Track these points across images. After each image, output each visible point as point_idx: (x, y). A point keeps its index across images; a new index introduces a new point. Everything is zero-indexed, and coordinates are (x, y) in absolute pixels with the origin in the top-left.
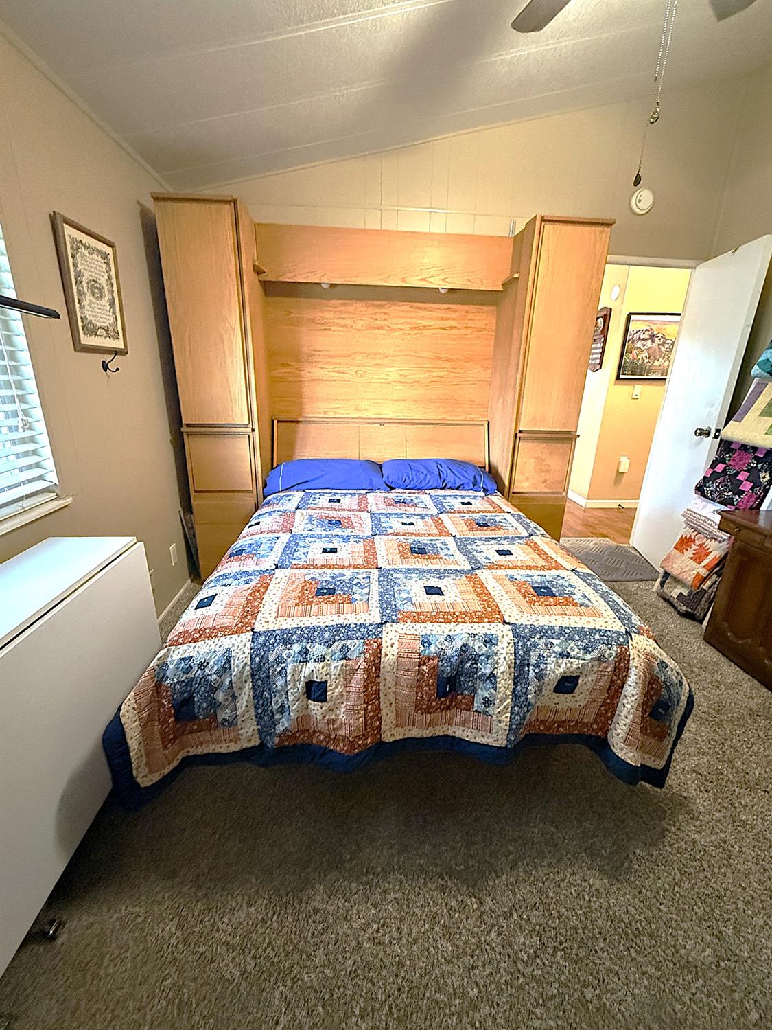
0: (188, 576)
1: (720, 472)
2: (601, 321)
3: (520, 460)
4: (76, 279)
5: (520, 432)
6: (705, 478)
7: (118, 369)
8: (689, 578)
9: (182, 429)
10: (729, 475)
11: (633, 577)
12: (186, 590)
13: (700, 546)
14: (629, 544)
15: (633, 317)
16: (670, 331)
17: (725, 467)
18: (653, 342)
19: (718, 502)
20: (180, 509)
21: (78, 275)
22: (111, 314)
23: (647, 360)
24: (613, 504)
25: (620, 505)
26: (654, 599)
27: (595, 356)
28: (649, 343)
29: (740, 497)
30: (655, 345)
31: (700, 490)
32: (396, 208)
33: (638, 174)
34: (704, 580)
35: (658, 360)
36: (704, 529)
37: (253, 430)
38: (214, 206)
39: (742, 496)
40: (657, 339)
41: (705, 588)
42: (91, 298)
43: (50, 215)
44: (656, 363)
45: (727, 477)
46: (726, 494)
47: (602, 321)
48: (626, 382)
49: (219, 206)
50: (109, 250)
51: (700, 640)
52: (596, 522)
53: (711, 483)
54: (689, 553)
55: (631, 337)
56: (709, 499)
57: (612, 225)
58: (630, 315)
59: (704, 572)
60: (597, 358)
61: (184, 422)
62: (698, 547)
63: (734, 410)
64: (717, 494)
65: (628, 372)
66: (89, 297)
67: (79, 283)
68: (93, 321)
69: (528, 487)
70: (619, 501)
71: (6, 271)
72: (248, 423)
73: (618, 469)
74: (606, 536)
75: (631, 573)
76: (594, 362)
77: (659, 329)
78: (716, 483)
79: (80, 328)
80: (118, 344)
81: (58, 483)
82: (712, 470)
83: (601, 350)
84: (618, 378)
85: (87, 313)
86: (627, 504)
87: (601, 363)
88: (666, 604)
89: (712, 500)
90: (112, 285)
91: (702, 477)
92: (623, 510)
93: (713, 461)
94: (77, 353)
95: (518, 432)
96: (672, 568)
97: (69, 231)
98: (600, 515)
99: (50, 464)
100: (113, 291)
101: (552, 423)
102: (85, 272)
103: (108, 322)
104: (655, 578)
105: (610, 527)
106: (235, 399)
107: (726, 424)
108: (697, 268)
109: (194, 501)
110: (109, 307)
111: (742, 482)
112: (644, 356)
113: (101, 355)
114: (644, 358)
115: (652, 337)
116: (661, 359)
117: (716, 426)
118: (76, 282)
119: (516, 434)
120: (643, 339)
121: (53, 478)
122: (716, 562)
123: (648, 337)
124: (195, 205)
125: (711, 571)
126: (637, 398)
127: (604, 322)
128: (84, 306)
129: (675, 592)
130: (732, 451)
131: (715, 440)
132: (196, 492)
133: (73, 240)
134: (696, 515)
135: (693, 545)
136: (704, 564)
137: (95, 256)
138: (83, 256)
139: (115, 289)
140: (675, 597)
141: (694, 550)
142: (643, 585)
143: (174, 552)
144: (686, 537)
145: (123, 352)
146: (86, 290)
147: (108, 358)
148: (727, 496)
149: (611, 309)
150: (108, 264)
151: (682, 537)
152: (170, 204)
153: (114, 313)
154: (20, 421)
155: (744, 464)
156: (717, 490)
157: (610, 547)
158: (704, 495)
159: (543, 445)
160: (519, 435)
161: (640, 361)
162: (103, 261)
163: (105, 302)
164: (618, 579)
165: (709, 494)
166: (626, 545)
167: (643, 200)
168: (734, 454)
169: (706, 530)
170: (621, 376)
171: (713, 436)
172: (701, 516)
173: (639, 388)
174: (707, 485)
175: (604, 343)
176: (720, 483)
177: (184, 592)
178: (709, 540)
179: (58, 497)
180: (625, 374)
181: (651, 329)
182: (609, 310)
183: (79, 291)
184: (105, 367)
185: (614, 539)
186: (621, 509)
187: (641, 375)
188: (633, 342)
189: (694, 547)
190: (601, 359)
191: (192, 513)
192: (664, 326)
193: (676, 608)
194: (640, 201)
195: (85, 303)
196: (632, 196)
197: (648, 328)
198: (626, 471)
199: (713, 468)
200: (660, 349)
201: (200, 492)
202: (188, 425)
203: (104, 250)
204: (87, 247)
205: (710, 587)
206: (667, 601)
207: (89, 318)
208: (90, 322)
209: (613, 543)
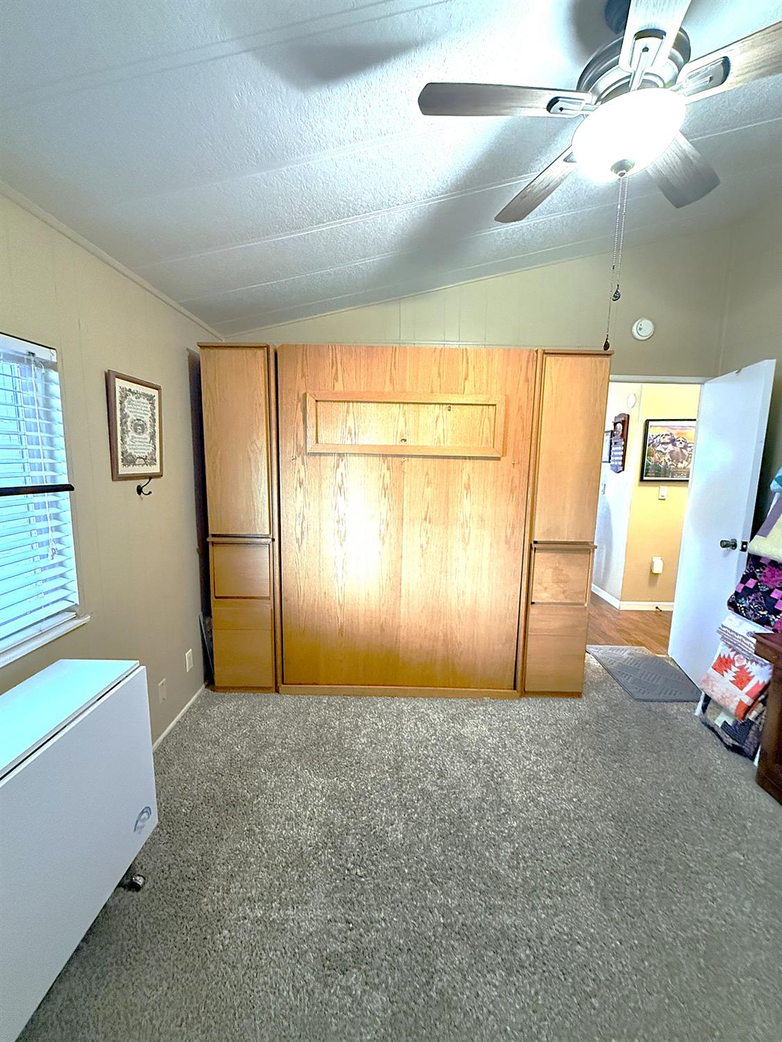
0: (203, 681)
1: (752, 587)
2: (619, 426)
3: (538, 570)
4: (121, 421)
5: (535, 542)
6: (736, 593)
7: (150, 493)
8: (733, 707)
9: (208, 540)
10: (762, 592)
11: (672, 697)
12: (199, 696)
13: (741, 668)
14: (667, 654)
15: (651, 423)
16: (690, 434)
17: (757, 583)
18: (675, 445)
19: (754, 621)
20: (201, 613)
21: (124, 416)
22: (151, 445)
23: (671, 463)
24: (649, 606)
25: (657, 608)
26: (696, 725)
27: (616, 458)
28: (670, 447)
29: (776, 618)
30: (677, 449)
31: (733, 605)
32: (413, 342)
33: (606, 342)
34: (749, 709)
35: (682, 463)
36: (743, 650)
37: (273, 540)
38: (250, 352)
39: (778, 617)
40: (678, 443)
41: (751, 718)
42: (134, 434)
43: (105, 372)
44: (680, 465)
45: (760, 593)
46: (761, 613)
47: (621, 426)
48: (649, 483)
49: (255, 350)
50: (154, 393)
51: (753, 783)
52: (631, 626)
53: (743, 599)
54: (730, 675)
55: (651, 441)
56: (743, 616)
57: (610, 355)
58: (647, 422)
59: (747, 700)
60: (620, 461)
61: (210, 533)
62: (738, 670)
63: (759, 522)
64: (751, 612)
65: (651, 474)
66: (132, 433)
67: (123, 424)
68: (133, 454)
69: (548, 597)
70: (657, 604)
71: (59, 423)
72: (268, 533)
73: (651, 570)
74: (642, 645)
75: (669, 691)
76: (616, 463)
77: (678, 434)
78: (749, 599)
79: (120, 461)
80: (155, 469)
81: (78, 603)
82: (743, 585)
83: (622, 453)
84: (642, 480)
85: (128, 447)
86: (664, 606)
87: (623, 465)
88: (710, 733)
89: (747, 618)
90: (154, 420)
91: (734, 592)
92: (660, 613)
93: (744, 576)
94: (114, 483)
95: (533, 543)
96: (713, 691)
97: (119, 383)
98: (637, 618)
99: (74, 586)
100: (155, 426)
101: (567, 534)
102: (130, 414)
103: (148, 451)
104: (696, 699)
105: (646, 633)
106: (258, 512)
107: (752, 538)
108: (706, 384)
109: (214, 606)
110: (149, 439)
111: (777, 600)
112: (666, 459)
113: (137, 481)
114: (667, 461)
115: (673, 441)
116: (684, 462)
117: (743, 538)
118: (121, 424)
119: (531, 545)
120: (663, 443)
121: (75, 598)
122: (760, 689)
123: (669, 441)
124: (234, 351)
125: (755, 700)
126: (664, 499)
127: (623, 427)
128: (126, 442)
129: (719, 721)
130: (762, 565)
131: (744, 553)
132: (216, 598)
133: (123, 389)
134: (732, 633)
135: (733, 667)
136: (747, 689)
137: (142, 399)
138: (129, 403)
139: (157, 424)
140: (720, 726)
141: (735, 672)
142: (683, 707)
143: (189, 658)
144: (724, 656)
145: (159, 476)
146: (129, 429)
147: (142, 482)
148: (763, 615)
149: (628, 416)
150: (152, 404)
151: (720, 655)
152: (212, 351)
153: (154, 444)
154: (50, 550)
155: (776, 581)
156: (750, 607)
157: (646, 658)
158: (737, 610)
159: (561, 555)
160: (534, 546)
161: (663, 464)
162: (148, 402)
163: (146, 436)
164: (654, 698)
165: (743, 612)
166: (664, 656)
167: (644, 328)
168: (764, 569)
169: (745, 651)
170: (645, 478)
171: (740, 548)
172: (737, 634)
173: (665, 490)
174: (740, 601)
175: (625, 446)
176: (753, 600)
177: (197, 699)
178: (749, 662)
179: (77, 617)
180: (649, 476)
181: (671, 434)
182: (627, 417)
183: (123, 430)
184: (140, 490)
185: (650, 648)
186: (658, 612)
187: (665, 477)
188: (653, 446)
189: (734, 669)
190: (623, 461)
191: (211, 617)
192: (685, 431)
193: (721, 739)
194: (640, 329)
195: (127, 440)
196: (633, 325)
197: (668, 433)
198: (661, 572)
199: (744, 584)
200: (682, 451)
201: (220, 598)
202: (214, 536)
203: (150, 393)
204: (134, 393)
205: (756, 718)
206: (712, 729)
207: (129, 451)
208: (131, 455)
209: (651, 653)
